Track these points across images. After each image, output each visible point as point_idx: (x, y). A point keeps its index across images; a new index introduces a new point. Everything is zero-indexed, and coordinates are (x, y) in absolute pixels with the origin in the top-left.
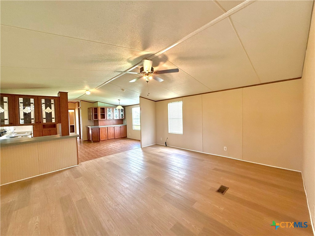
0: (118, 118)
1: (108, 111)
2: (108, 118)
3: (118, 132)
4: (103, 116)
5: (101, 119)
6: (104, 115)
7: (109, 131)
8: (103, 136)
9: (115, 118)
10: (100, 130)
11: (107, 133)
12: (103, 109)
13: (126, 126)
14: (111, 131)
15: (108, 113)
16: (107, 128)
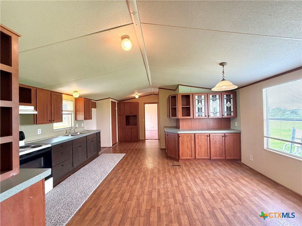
0: (218, 115)
1: (197, 101)
2: (196, 115)
3: (218, 145)
4: (187, 111)
5: (182, 118)
6: (189, 109)
7: (198, 143)
8: (185, 150)
9: (212, 115)
10: (180, 138)
11: (193, 145)
12: (187, 98)
13: (240, 133)
14: (202, 143)
15: (197, 106)
16: (193, 135)
